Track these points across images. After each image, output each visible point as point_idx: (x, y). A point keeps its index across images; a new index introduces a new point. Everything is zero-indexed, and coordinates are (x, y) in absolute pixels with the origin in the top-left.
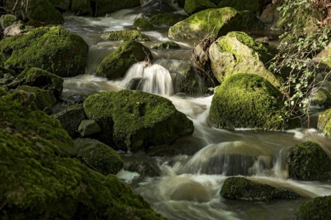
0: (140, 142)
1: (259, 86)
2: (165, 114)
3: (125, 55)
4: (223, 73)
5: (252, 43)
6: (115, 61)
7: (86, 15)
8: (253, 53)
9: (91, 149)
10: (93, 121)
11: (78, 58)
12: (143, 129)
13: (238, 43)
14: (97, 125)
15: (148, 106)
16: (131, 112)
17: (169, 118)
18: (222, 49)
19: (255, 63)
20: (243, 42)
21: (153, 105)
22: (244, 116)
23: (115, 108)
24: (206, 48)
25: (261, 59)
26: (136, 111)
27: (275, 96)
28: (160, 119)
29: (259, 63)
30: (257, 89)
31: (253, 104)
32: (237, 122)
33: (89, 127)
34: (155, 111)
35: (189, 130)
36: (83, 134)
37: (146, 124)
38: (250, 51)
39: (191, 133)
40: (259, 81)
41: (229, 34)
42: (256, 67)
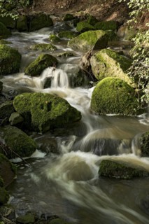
0: (48, 128)
1: (121, 86)
2: (63, 110)
3: (41, 62)
4: (99, 74)
5: (115, 57)
6: (36, 67)
7: (24, 31)
8: (116, 63)
9: (15, 139)
10: (18, 115)
11: (15, 64)
12: (50, 120)
13: (108, 57)
14: (21, 118)
15: (53, 105)
16: (42, 108)
17: (66, 113)
18: (98, 60)
19: (117, 69)
20: (110, 56)
21: (56, 104)
22: (112, 106)
23: (32, 106)
24: (89, 58)
25: (121, 67)
26: (45, 108)
27: (130, 92)
28: (60, 114)
29: (120, 69)
30: (119, 88)
31: (117, 99)
32: (108, 110)
33: (16, 119)
34: (57, 108)
35: (78, 118)
36: (12, 123)
37: (51, 117)
38: (115, 62)
39: (80, 119)
40: (120, 83)
41: (102, 50)
42: (118, 72)
